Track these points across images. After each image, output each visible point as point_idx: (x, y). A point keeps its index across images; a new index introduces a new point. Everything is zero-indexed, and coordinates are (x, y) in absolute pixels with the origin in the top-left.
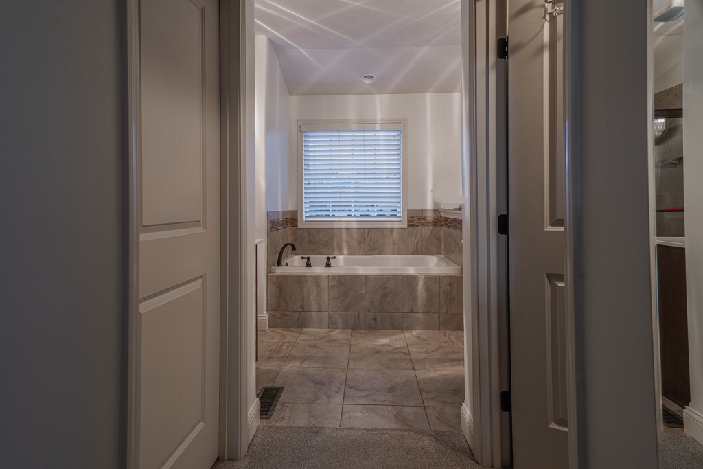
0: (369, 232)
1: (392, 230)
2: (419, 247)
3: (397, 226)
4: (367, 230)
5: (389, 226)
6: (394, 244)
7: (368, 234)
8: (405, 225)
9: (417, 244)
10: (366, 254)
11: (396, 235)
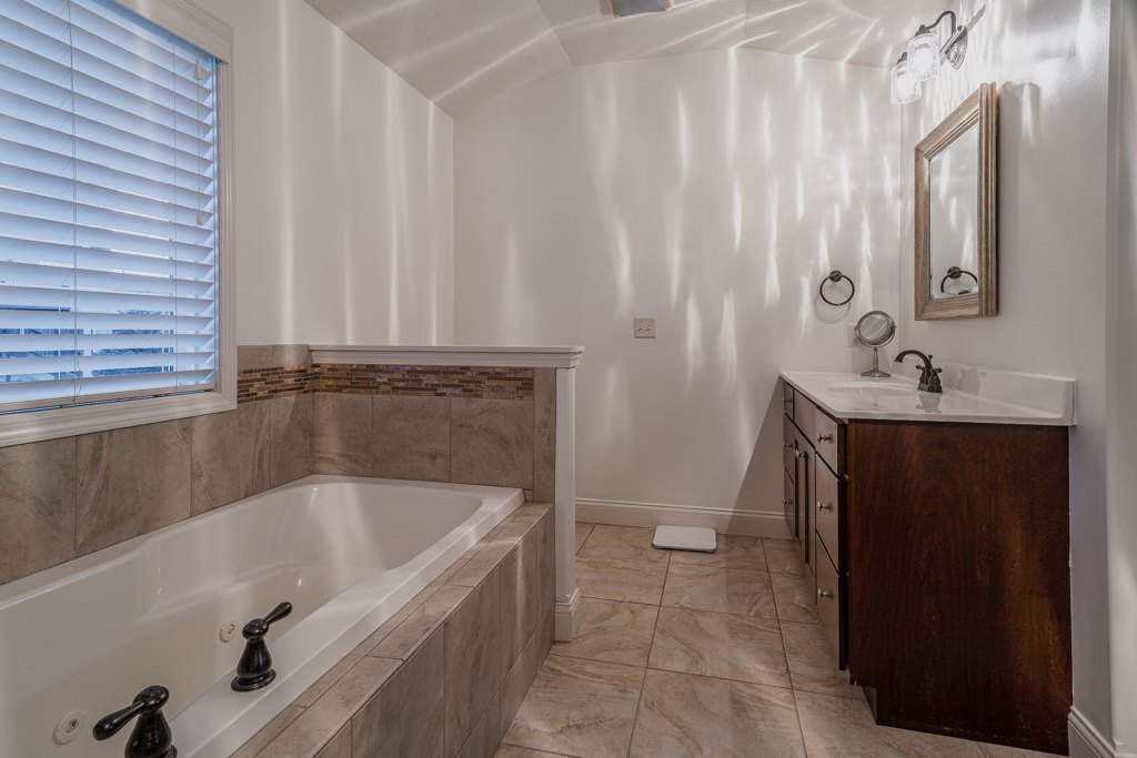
0: (98, 449)
1: (187, 424)
2: (265, 465)
3: (206, 405)
4: (89, 442)
5: (178, 409)
6: (196, 476)
7: (96, 459)
8: (227, 401)
9: (260, 460)
10: (81, 550)
11: (201, 442)
